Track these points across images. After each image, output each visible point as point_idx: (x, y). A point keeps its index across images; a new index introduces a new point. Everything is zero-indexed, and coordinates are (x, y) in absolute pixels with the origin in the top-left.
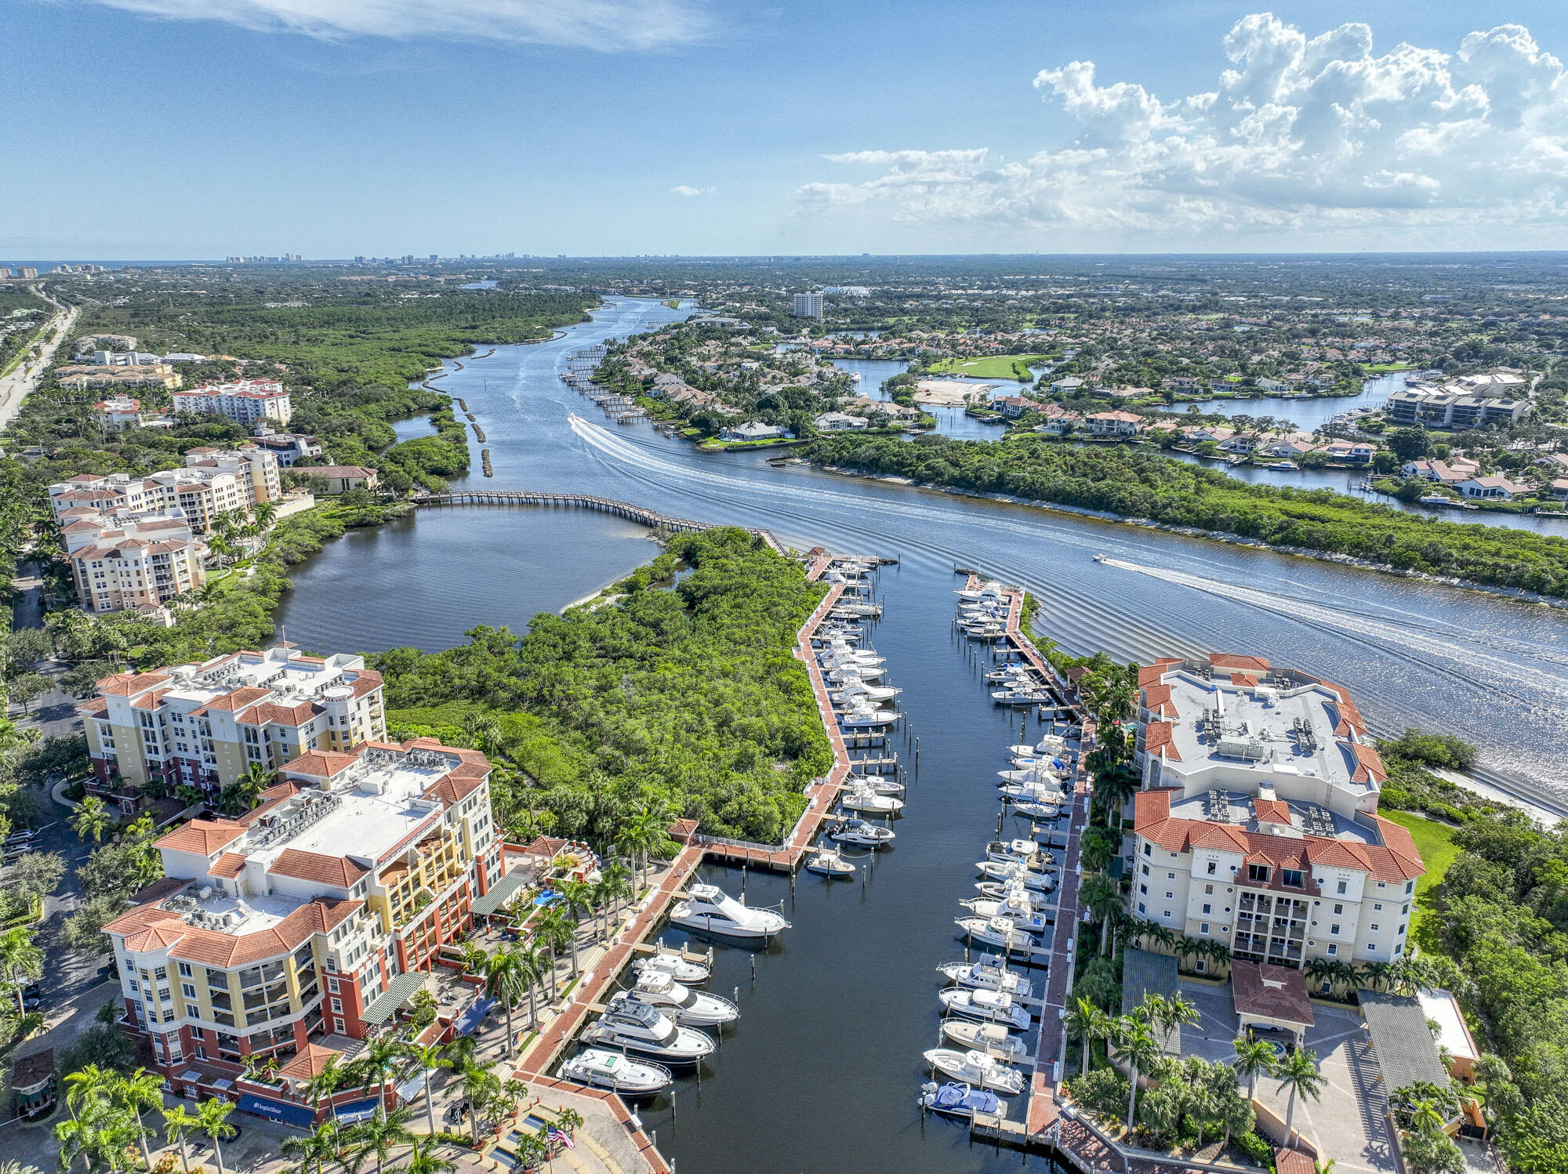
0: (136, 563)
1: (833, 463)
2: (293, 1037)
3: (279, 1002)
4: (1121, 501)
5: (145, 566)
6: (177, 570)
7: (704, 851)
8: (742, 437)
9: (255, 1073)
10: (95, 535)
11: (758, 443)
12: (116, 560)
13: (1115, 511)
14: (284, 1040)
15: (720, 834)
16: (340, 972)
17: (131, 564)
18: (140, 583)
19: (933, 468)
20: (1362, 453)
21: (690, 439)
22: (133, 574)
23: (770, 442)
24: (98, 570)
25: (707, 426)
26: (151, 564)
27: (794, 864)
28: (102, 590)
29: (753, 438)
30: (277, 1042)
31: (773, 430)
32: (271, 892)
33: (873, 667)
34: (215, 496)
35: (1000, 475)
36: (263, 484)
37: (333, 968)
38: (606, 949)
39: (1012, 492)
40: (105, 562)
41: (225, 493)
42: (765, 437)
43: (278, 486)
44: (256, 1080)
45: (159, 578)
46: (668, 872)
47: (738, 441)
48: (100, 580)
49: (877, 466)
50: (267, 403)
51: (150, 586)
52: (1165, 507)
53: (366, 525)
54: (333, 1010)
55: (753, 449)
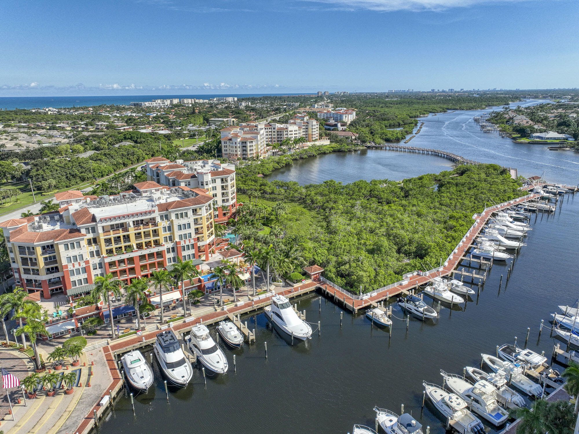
0: (236, 144)
3: (35, 268)
5: (238, 145)
6: (249, 149)
7: (318, 285)
8: (542, 138)
10: (229, 133)
11: (549, 141)
12: (230, 141)
15: (331, 279)
17: (234, 143)
18: (236, 151)
21: (514, 138)
22: (234, 147)
23: (558, 141)
24: (225, 145)
25: (522, 132)
26: (241, 145)
27: (356, 308)
28: (226, 152)
29: (548, 138)
30: (36, 286)
32: (74, 224)
34: (289, 133)
36: (311, 133)
38: (216, 310)
40: (228, 142)
41: (293, 133)
42: (555, 139)
43: (318, 135)
45: (244, 150)
46: (289, 288)
47: (538, 140)
48: (226, 148)
50: (344, 116)
51: (239, 153)
53: (341, 151)
55: (546, 144)
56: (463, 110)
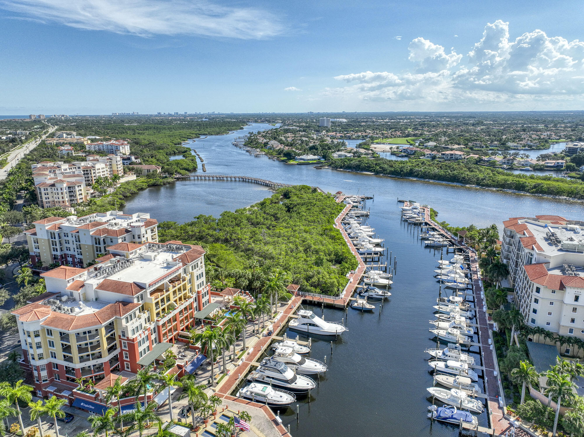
0: (61, 189)
1: (341, 168)
2: (103, 370)
3: (96, 351)
4: (463, 178)
5: (65, 191)
6: (78, 193)
7: (303, 298)
8: (304, 159)
9: (83, 388)
10: (46, 178)
11: (311, 162)
12: (53, 188)
13: (461, 182)
14: (98, 372)
15: (308, 291)
16: (128, 338)
17: (59, 189)
18: (63, 198)
19: (383, 168)
20: (560, 164)
21: (283, 161)
22: (60, 194)
23: (315, 162)
24: (46, 192)
25: (289, 156)
26: (67, 190)
27: (346, 304)
28: (47, 200)
29: (308, 160)
30: (95, 372)
31: (316, 157)
32: (96, 299)
33: (369, 232)
34: (97, 171)
35: (411, 170)
36: (116, 169)
37: (124, 335)
38: (259, 338)
39: (416, 176)
40: (49, 188)
41: (101, 170)
42: (313, 160)
43: (122, 171)
44: (83, 391)
45: (70, 196)
46: (287, 307)
47: (302, 161)
48: (47, 196)
49: (359, 168)
50: (121, 147)
51: (67, 199)
52: (483, 180)
53: (156, 185)
54: (124, 359)
55: (309, 164)
56: (212, 135)
